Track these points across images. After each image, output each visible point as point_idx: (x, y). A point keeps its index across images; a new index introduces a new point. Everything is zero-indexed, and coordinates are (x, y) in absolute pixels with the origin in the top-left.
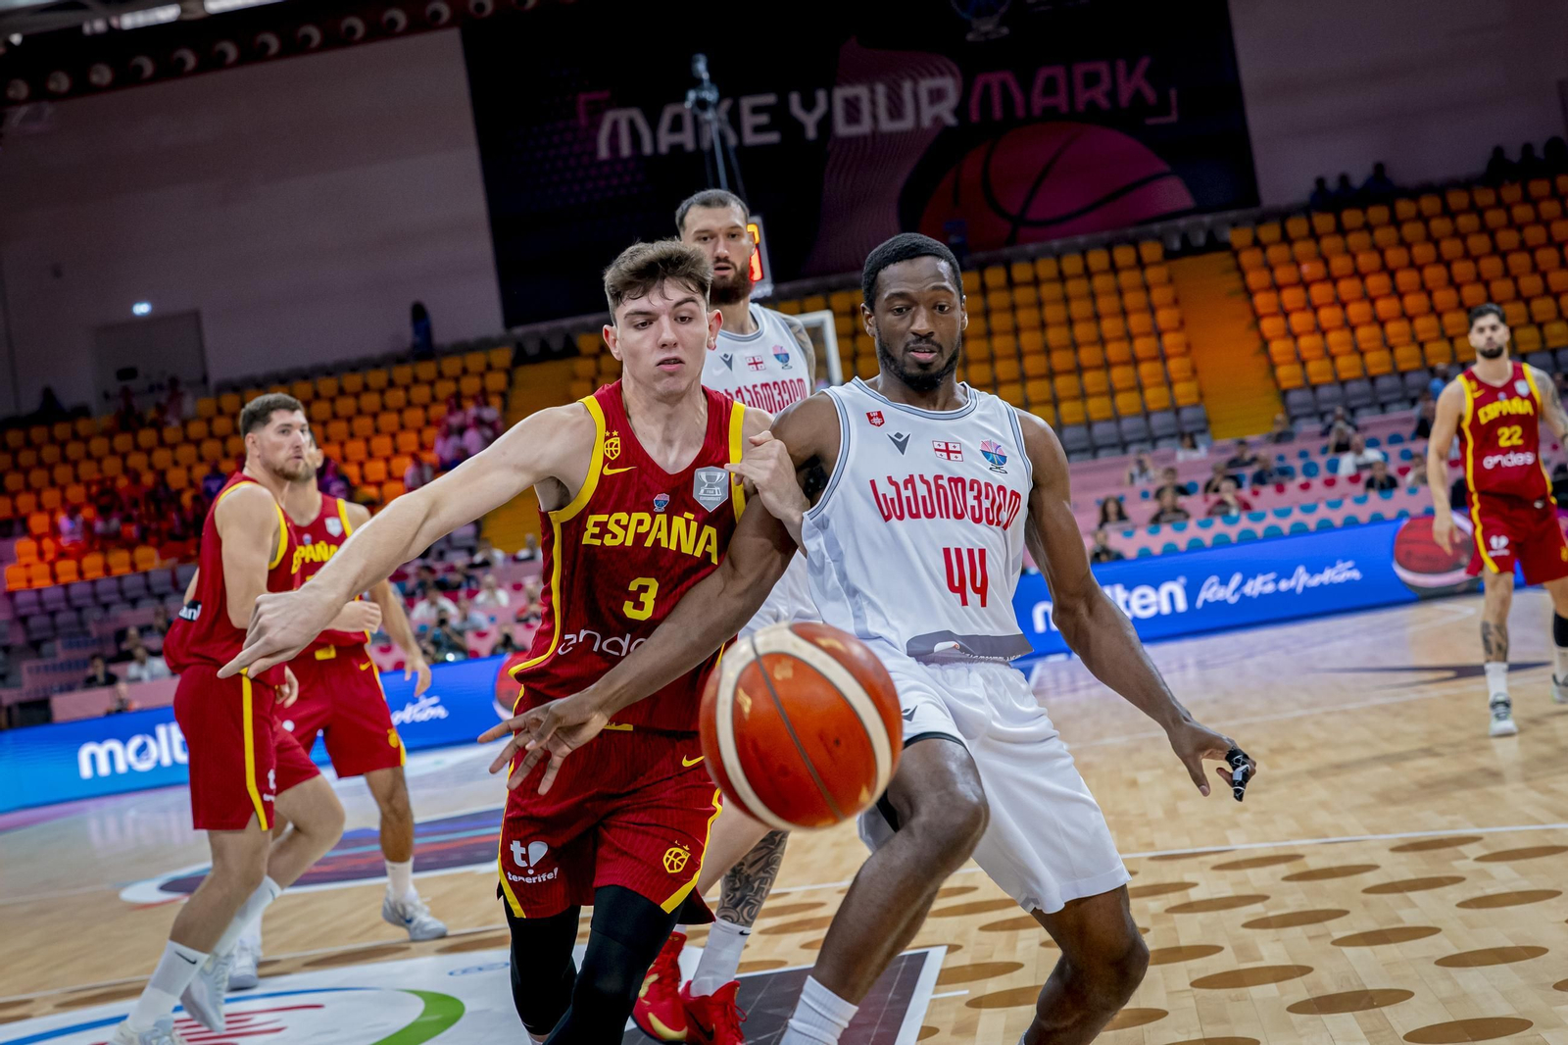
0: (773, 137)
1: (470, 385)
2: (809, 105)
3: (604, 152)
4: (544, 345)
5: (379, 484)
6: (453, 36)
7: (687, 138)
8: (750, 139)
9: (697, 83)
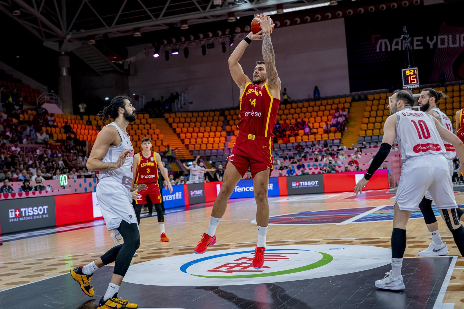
0: (422, 48)
1: (341, 106)
2: (431, 40)
3: (378, 50)
4: (360, 97)
5: (317, 129)
6: (342, 20)
7: (399, 47)
8: (415, 48)
9: (404, 33)
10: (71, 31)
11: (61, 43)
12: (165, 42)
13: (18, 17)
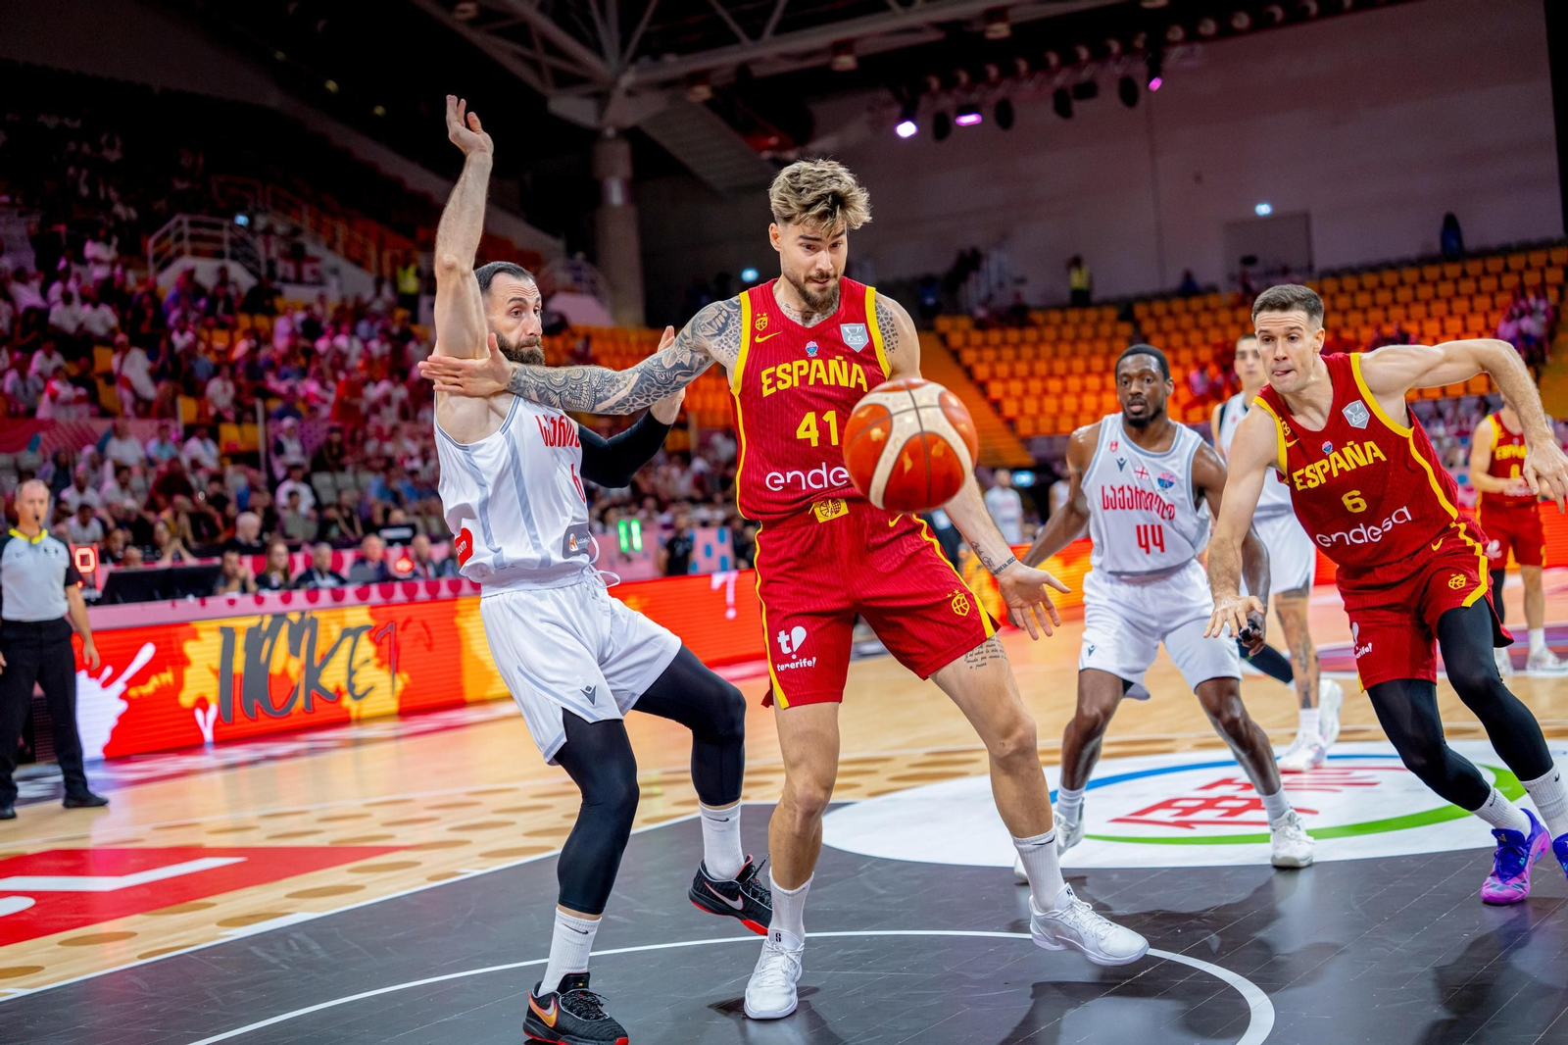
1: (1532, 278)
10: (634, 60)
11: (602, 98)
12: (935, 83)
13: (472, 23)
